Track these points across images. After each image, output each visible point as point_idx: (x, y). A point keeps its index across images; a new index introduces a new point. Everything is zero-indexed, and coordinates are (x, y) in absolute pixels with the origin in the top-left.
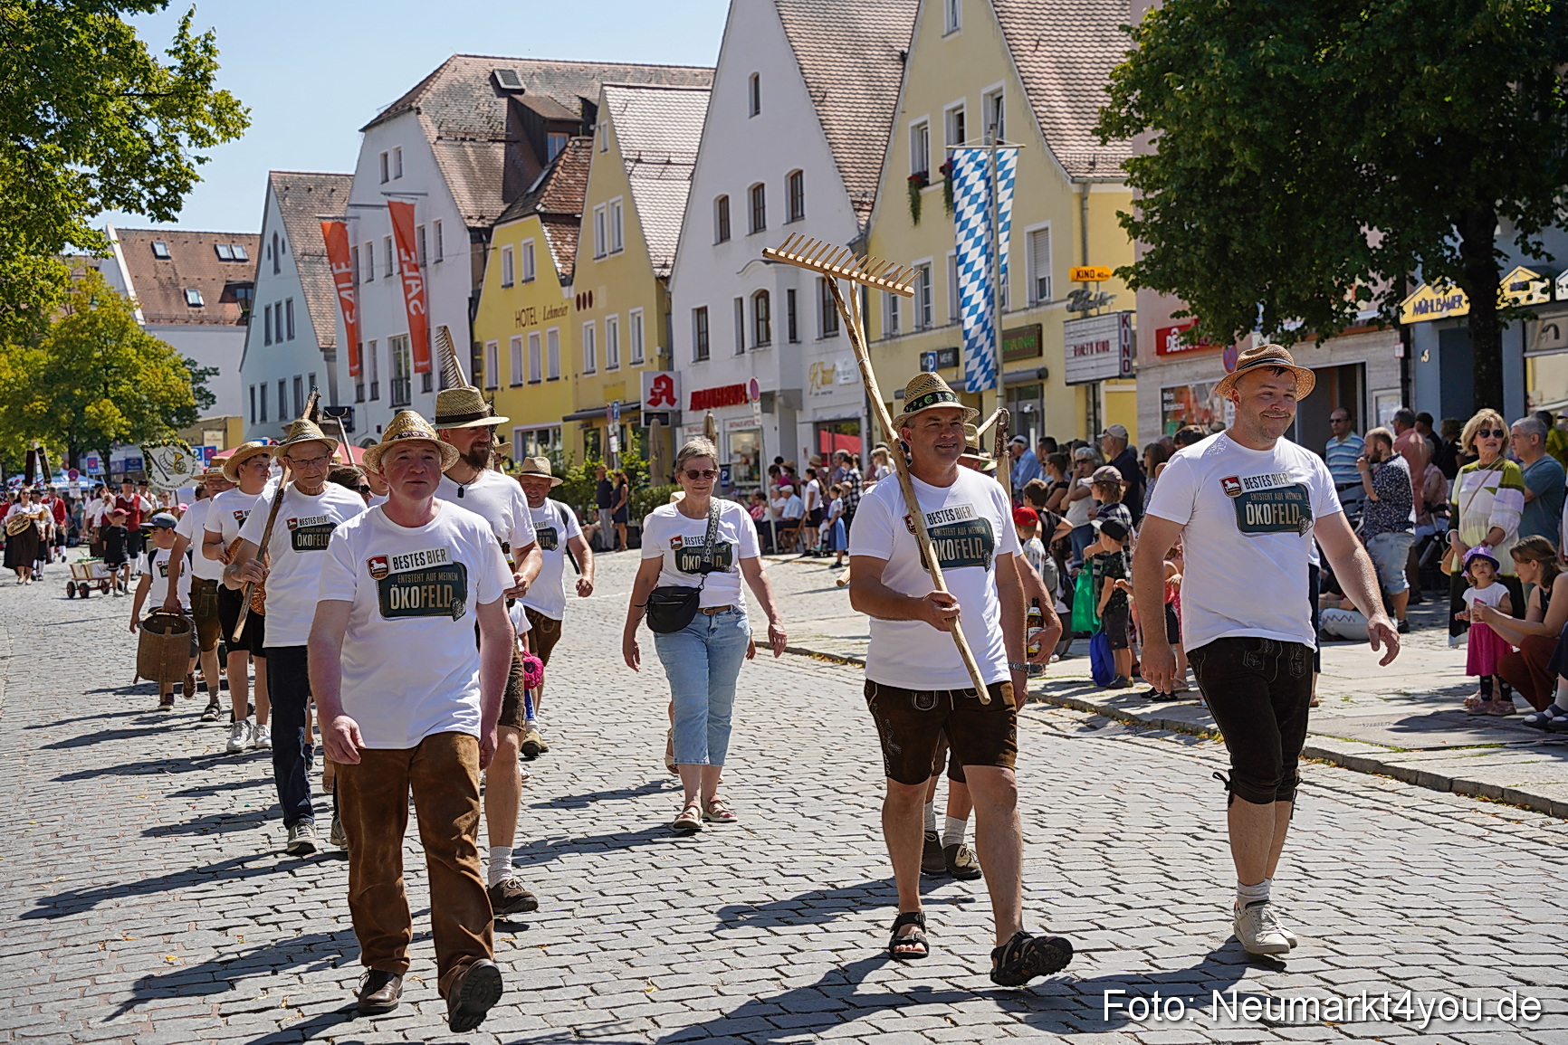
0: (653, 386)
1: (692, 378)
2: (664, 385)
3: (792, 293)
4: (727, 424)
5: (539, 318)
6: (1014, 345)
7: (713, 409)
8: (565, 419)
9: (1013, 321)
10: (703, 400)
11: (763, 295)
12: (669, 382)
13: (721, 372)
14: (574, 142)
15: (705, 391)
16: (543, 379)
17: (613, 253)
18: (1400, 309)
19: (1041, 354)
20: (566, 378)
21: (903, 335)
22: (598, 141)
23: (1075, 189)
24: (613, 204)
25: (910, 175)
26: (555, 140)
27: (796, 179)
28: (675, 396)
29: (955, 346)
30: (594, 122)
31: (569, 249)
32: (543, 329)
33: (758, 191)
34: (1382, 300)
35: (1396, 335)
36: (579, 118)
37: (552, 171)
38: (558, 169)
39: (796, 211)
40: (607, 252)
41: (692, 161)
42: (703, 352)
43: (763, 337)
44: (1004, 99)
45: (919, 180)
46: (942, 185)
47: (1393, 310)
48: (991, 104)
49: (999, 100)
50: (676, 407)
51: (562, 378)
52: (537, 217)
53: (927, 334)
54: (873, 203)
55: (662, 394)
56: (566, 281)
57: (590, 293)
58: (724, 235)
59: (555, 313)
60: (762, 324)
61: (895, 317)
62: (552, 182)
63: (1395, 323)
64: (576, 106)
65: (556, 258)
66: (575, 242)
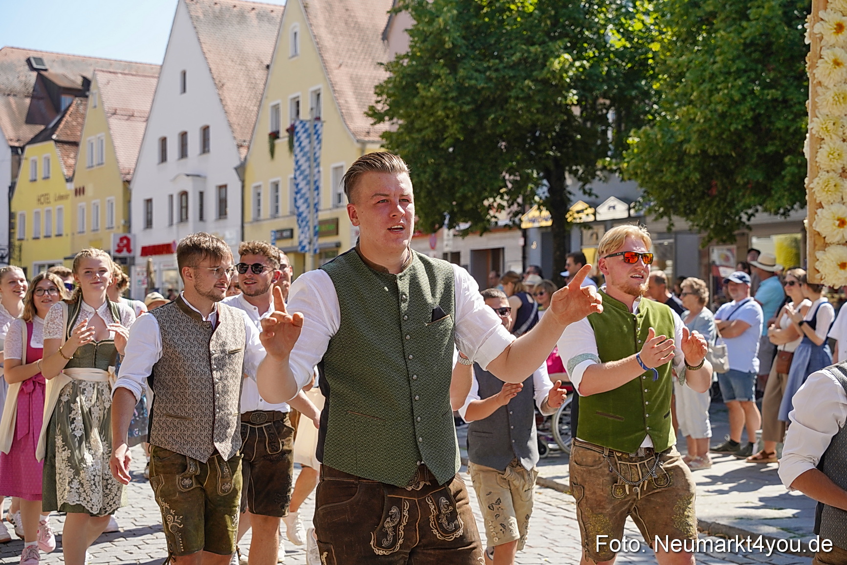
0: (118, 241)
1: (142, 238)
2: (125, 242)
3: (201, 194)
4: (162, 265)
5: (52, 200)
6: (324, 228)
7: (154, 257)
8: (66, 259)
9: (323, 215)
10: (147, 251)
11: (184, 194)
12: (128, 240)
13: (159, 236)
14: (77, 100)
15: (149, 247)
16: (53, 235)
17: (99, 165)
18: (521, 221)
19: (337, 233)
20: (67, 235)
21: (264, 220)
22: (91, 101)
23: (358, 146)
24: (99, 138)
25: (269, 131)
26: (66, 100)
27: (205, 130)
28: (132, 247)
29: (291, 226)
30: (88, 90)
31: (71, 161)
32: (54, 206)
33: (184, 136)
34: (511, 215)
35: (520, 233)
36: (80, 87)
37: (63, 116)
38: (67, 116)
39: (205, 147)
40: (95, 163)
41: (146, 115)
42: (149, 223)
43: (184, 217)
44: (322, 96)
45: (275, 136)
46: (287, 139)
47: (517, 219)
48: (315, 97)
49: (319, 95)
50: (132, 254)
51: (64, 234)
52: (52, 143)
53: (276, 220)
54: (249, 148)
55: (124, 247)
56: (69, 180)
57: (83, 188)
58: (163, 158)
59: (61, 198)
60: (184, 210)
61: (259, 210)
62: (63, 123)
63: (519, 227)
64: (79, 81)
65: (63, 166)
66: (75, 158)
